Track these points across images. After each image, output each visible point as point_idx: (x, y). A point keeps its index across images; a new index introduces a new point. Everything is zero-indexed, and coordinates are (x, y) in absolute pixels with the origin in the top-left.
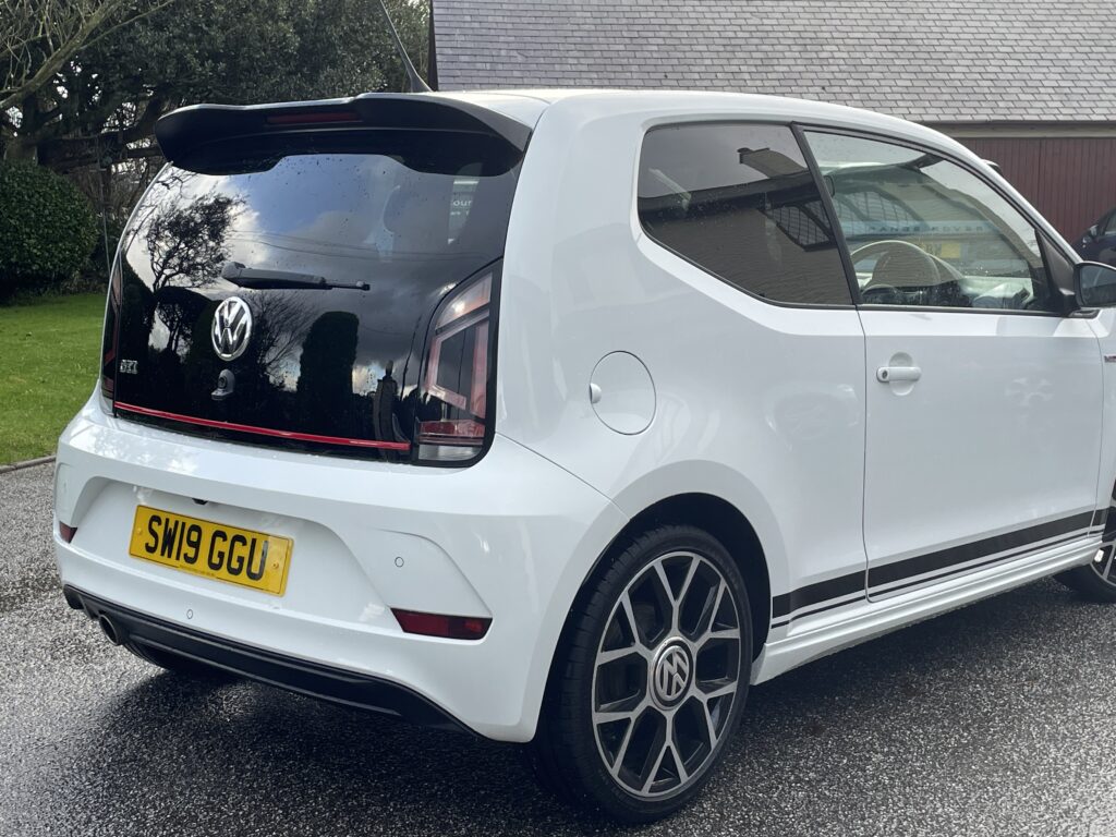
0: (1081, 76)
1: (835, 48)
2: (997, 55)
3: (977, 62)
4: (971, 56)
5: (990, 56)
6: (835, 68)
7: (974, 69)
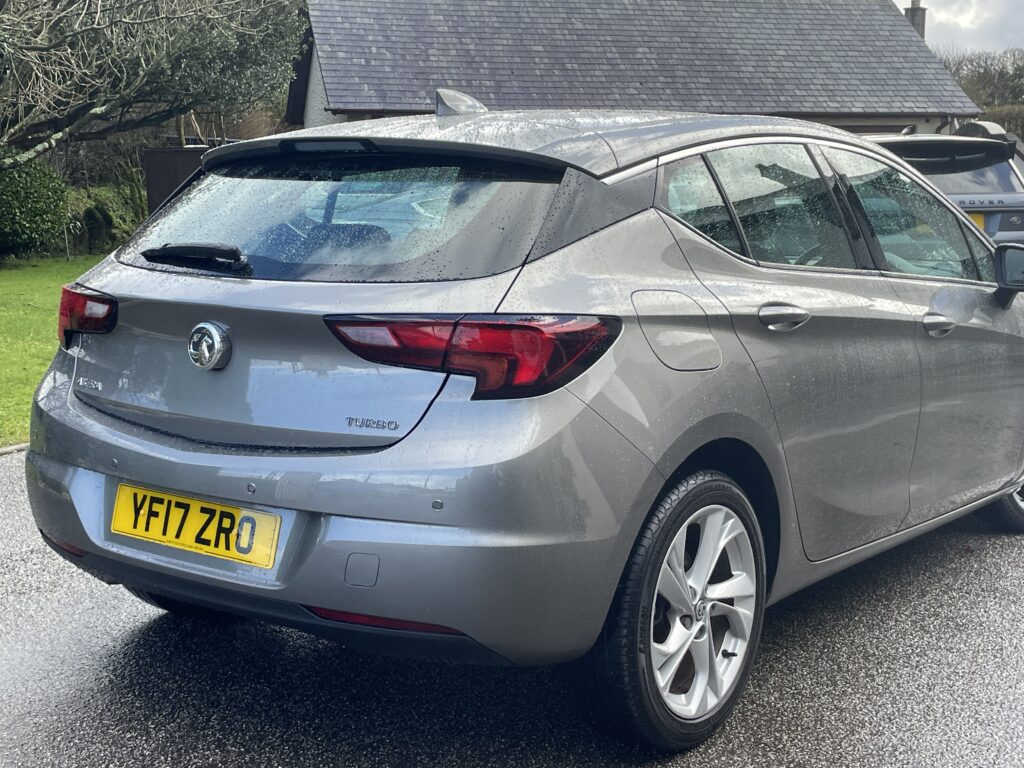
0: (841, 76)
1: (647, 50)
2: (775, 58)
3: (761, 64)
4: (754, 58)
5: (770, 58)
6: (649, 68)
7: (759, 69)
